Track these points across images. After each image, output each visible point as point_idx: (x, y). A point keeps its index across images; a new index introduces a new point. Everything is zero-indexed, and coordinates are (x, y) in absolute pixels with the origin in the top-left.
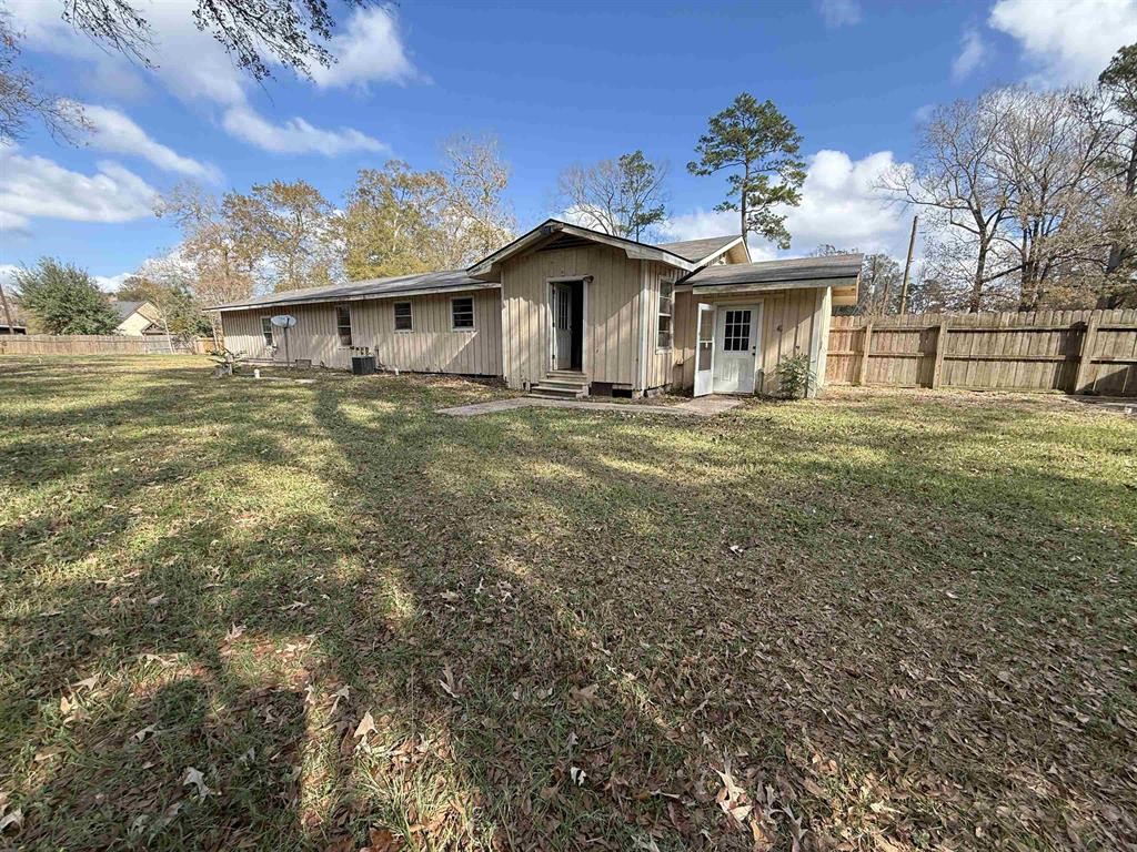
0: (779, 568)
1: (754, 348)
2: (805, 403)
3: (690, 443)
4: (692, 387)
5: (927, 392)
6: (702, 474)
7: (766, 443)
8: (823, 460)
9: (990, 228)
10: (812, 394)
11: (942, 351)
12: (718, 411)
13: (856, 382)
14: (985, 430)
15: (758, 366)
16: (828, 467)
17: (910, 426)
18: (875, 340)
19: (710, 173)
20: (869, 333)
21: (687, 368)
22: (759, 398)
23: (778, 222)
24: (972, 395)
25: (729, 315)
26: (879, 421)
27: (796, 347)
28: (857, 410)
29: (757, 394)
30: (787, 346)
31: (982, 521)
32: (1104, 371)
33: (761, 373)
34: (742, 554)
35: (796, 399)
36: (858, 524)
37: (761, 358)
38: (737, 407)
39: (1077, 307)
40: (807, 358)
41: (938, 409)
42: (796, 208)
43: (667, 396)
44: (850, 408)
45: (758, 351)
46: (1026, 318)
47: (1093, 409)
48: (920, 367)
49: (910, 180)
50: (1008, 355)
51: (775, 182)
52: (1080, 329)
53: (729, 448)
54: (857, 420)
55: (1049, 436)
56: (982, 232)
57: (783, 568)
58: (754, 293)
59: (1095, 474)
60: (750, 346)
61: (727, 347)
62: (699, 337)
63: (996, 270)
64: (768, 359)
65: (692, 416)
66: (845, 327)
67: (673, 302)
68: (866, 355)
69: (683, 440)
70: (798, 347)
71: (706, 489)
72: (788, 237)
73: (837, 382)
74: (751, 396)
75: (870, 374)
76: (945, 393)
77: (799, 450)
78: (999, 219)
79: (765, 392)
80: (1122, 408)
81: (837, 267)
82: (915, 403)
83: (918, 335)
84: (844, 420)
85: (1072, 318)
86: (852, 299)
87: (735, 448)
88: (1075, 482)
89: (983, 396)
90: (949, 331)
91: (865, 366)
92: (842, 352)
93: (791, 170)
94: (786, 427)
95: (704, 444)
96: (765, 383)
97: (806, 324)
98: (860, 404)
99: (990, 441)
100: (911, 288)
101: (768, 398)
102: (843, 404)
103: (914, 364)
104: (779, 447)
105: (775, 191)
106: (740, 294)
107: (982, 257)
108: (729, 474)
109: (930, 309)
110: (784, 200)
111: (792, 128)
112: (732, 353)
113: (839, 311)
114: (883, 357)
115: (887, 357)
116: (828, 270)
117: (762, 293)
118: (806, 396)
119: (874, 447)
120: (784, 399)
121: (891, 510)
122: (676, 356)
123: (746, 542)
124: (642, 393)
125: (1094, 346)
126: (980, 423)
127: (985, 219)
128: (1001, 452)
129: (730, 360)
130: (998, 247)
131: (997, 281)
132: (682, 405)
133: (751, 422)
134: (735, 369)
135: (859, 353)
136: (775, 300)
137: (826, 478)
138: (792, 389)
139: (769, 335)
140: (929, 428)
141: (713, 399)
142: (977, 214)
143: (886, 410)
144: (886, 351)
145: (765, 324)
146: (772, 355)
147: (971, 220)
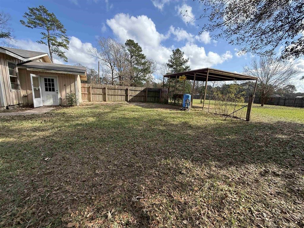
0: (63, 160)
1: (57, 91)
2: (76, 107)
3: (31, 125)
4: (33, 104)
5: (105, 102)
6: (35, 135)
7: (63, 120)
8: (80, 122)
9: (113, 67)
10: (78, 104)
11: (107, 93)
12: (45, 112)
13: (90, 101)
14: (115, 110)
15: (59, 96)
16: (81, 124)
17: (101, 111)
18: (93, 90)
19: (32, 28)
20: (91, 88)
21: (29, 97)
22: (61, 107)
23: (63, 53)
24: (113, 103)
25: (46, 80)
26: (94, 110)
27: (71, 91)
28: (90, 108)
29: (60, 105)
30: (68, 91)
31: (113, 129)
32: (131, 97)
33: (61, 99)
34: (50, 160)
35: (73, 106)
36: (88, 138)
37: (60, 94)
38: (53, 110)
39: (127, 86)
40: (75, 94)
41: (107, 106)
42: (68, 50)
43: (20, 108)
44: (88, 107)
45: (58, 92)
46: (120, 87)
47: (130, 104)
48: (103, 96)
49: (96, 52)
50: (118, 94)
51: (59, 40)
52: (127, 90)
53: (48, 124)
54: (90, 110)
55: (124, 110)
56: (112, 68)
57: (65, 159)
58: (54, 73)
59: (130, 116)
60: (55, 90)
61: (46, 90)
62: (32, 86)
63: (115, 77)
64: (63, 94)
65: (33, 115)
66: (85, 86)
67: (18, 71)
68: (91, 94)
69: (27, 124)
70: (72, 91)
71: (36, 141)
72: (66, 58)
73: (85, 101)
74: (58, 106)
75: (93, 99)
76: (108, 102)
77: (73, 121)
78: (114, 66)
79: (63, 105)
80: (133, 104)
81: (79, 70)
82: (102, 105)
83: (101, 89)
84: (86, 111)
85: (126, 87)
86: (86, 79)
87: (51, 124)
88: (128, 118)
89: (115, 103)
90: (108, 89)
91: (91, 97)
92: (85, 93)
93: (65, 39)
94: (70, 114)
95: (37, 124)
96: (63, 102)
97: (73, 85)
98: (90, 106)
99: (116, 112)
100: (101, 78)
101: (64, 106)
102: (86, 106)
103: (102, 96)
104: (67, 121)
105: (60, 43)
106: (49, 73)
107: (112, 73)
108: (47, 133)
109: (105, 83)
110: (63, 47)
111: (62, 26)
112: (48, 92)
113: (82, 82)
114: (95, 94)
115: (96, 94)
116: (77, 70)
117: (57, 73)
118: (76, 105)
119: (93, 117)
120: (70, 106)
121: (96, 132)
122: (23, 93)
123: (52, 155)
124: (5, 108)
125: (129, 93)
126: (114, 108)
127: (112, 66)
128: (117, 114)
129: (49, 94)
130: (115, 72)
131: (116, 79)
132: (29, 111)
133: (58, 114)
134: (51, 97)
135: (89, 93)
136: (62, 76)
137: (80, 127)
138: (72, 103)
139: (62, 87)
140: (105, 111)
141: (43, 108)
142: (110, 64)
143: (96, 107)
144: (95, 93)
145: (60, 84)
146: (64, 93)
147: (109, 65)
